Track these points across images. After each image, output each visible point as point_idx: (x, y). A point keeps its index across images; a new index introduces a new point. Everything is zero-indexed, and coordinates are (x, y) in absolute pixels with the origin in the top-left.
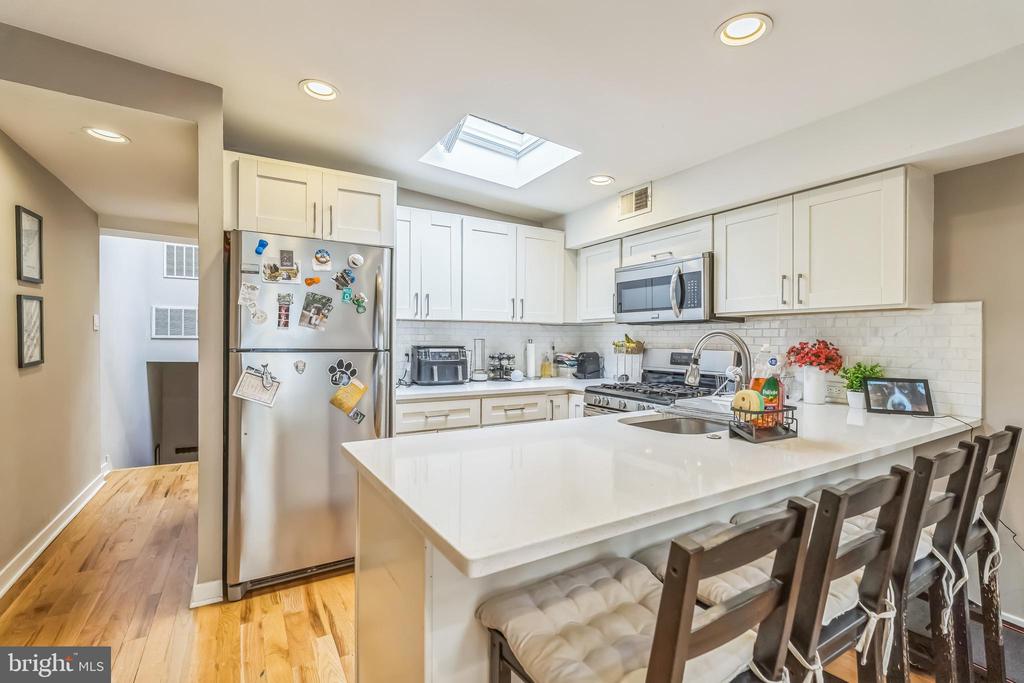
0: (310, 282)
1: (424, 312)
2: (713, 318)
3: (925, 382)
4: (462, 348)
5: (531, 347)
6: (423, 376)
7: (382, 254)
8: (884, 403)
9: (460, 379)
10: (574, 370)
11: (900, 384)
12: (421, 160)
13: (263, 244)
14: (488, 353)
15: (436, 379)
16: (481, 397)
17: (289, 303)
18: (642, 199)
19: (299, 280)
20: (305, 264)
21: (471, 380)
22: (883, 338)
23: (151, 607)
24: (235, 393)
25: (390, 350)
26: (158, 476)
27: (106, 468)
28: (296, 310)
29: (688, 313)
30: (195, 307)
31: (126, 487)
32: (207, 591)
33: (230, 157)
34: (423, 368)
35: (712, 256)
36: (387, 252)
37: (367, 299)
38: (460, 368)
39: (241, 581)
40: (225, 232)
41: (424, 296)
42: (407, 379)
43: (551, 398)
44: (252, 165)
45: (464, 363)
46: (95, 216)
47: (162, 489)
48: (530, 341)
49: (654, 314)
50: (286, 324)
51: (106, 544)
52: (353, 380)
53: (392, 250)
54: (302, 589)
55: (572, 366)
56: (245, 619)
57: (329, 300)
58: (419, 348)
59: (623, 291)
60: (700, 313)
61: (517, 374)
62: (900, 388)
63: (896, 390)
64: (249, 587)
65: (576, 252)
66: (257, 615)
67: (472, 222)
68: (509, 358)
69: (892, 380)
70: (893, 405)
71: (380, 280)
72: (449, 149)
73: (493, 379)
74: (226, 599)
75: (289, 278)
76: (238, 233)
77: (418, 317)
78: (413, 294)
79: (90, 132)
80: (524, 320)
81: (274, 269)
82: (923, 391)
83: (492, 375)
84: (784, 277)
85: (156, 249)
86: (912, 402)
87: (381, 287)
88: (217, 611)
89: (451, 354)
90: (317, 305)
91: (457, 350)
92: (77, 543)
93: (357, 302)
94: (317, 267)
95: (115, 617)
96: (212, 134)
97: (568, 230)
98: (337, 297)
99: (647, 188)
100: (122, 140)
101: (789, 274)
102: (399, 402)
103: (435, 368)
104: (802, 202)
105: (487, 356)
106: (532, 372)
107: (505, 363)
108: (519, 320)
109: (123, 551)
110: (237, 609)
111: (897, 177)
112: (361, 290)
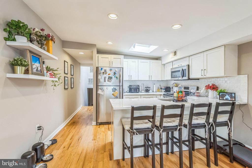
0: (109, 74)
1: (131, 79)
2: (189, 79)
3: (235, 93)
4: (139, 85)
5: (154, 85)
6: (131, 91)
7: (121, 69)
8: (223, 98)
9: (138, 92)
10: (165, 90)
11: (228, 94)
12: (129, 50)
13: (102, 69)
14: (145, 86)
15: (133, 92)
16: (141, 95)
17: (106, 78)
18: (175, 53)
19: (107, 74)
20: (108, 72)
21: (141, 92)
22: (227, 83)
23: (87, 124)
24: (98, 93)
25: (122, 86)
26: (89, 108)
27: (81, 106)
28: (107, 79)
29: (184, 78)
30: (93, 78)
31: (84, 109)
32: (94, 123)
33: (97, 55)
34: (131, 89)
35: (189, 65)
36: (122, 68)
37: (118, 77)
38: (138, 89)
39: (99, 122)
40: (97, 67)
41: (131, 76)
42: (128, 92)
43: (157, 96)
44: (100, 56)
45: (139, 89)
47: (89, 110)
48: (154, 84)
49: (178, 78)
50: (105, 82)
51: (81, 116)
52: (116, 91)
53: (123, 68)
54: (108, 125)
55: (164, 90)
56: (99, 128)
57: (112, 77)
58: (130, 85)
59: (172, 73)
60: (186, 78)
61: (151, 91)
62: (228, 95)
63: (227, 95)
64: (100, 124)
65: (164, 65)
66: (101, 127)
67: (140, 60)
68: (149, 88)
69: (226, 93)
70: (226, 99)
71: (120, 73)
72: (134, 47)
73: (146, 92)
74: (97, 125)
75: (106, 74)
76: (98, 67)
77: (129, 80)
78: (128, 76)
79: (80, 53)
80: (152, 80)
81: (103, 73)
82: (234, 96)
83: (145, 91)
84: (202, 70)
85: (89, 68)
86: (231, 98)
87: (121, 74)
88: (95, 126)
89: (136, 87)
90: (110, 78)
91: (137, 86)
92: (78, 116)
93: (117, 78)
94: (110, 72)
95: (83, 125)
96: (95, 51)
97: (162, 60)
98: (113, 77)
99: (176, 51)
100: (83, 54)
101: (203, 69)
102: (124, 95)
103: (133, 89)
104: (205, 53)
105: (144, 87)
106: (155, 91)
107: (148, 89)
108: (151, 80)
109: (84, 117)
110: (98, 126)
111: (223, 48)
112: (117, 75)
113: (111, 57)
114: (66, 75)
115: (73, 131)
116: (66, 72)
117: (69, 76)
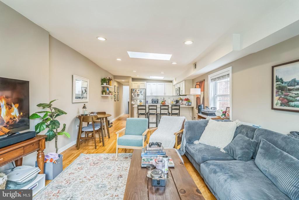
1: (152, 95)
4: (158, 99)
9: (157, 103)
13: (134, 90)
19: (137, 93)
24: (131, 103)
25: (146, 99)
28: (136, 95)
33: (131, 82)
35: (179, 88)
41: (152, 93)
44: (133, 83)
45: (158, 101)
46: (122, 84)
48: (169, 98)
50: (136, 97)
53: (146, 89)
58: (152, 99)
60: (178, 95)
65: (174, 86)
76: (132, 89)
81: (135, 92)
89: (156, 100)
90: (138, 95)
94: (138, 91)
96: (131, 79)
97: (173, 82)
98: (140, 94)
108: (165, 95)
111: (184, 81)
112: (143, 93)
113: (139, 83)
114: (115, 93)
115: (119, 122)
116: (115, 92)
117: (117, 93)
